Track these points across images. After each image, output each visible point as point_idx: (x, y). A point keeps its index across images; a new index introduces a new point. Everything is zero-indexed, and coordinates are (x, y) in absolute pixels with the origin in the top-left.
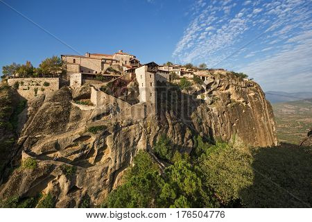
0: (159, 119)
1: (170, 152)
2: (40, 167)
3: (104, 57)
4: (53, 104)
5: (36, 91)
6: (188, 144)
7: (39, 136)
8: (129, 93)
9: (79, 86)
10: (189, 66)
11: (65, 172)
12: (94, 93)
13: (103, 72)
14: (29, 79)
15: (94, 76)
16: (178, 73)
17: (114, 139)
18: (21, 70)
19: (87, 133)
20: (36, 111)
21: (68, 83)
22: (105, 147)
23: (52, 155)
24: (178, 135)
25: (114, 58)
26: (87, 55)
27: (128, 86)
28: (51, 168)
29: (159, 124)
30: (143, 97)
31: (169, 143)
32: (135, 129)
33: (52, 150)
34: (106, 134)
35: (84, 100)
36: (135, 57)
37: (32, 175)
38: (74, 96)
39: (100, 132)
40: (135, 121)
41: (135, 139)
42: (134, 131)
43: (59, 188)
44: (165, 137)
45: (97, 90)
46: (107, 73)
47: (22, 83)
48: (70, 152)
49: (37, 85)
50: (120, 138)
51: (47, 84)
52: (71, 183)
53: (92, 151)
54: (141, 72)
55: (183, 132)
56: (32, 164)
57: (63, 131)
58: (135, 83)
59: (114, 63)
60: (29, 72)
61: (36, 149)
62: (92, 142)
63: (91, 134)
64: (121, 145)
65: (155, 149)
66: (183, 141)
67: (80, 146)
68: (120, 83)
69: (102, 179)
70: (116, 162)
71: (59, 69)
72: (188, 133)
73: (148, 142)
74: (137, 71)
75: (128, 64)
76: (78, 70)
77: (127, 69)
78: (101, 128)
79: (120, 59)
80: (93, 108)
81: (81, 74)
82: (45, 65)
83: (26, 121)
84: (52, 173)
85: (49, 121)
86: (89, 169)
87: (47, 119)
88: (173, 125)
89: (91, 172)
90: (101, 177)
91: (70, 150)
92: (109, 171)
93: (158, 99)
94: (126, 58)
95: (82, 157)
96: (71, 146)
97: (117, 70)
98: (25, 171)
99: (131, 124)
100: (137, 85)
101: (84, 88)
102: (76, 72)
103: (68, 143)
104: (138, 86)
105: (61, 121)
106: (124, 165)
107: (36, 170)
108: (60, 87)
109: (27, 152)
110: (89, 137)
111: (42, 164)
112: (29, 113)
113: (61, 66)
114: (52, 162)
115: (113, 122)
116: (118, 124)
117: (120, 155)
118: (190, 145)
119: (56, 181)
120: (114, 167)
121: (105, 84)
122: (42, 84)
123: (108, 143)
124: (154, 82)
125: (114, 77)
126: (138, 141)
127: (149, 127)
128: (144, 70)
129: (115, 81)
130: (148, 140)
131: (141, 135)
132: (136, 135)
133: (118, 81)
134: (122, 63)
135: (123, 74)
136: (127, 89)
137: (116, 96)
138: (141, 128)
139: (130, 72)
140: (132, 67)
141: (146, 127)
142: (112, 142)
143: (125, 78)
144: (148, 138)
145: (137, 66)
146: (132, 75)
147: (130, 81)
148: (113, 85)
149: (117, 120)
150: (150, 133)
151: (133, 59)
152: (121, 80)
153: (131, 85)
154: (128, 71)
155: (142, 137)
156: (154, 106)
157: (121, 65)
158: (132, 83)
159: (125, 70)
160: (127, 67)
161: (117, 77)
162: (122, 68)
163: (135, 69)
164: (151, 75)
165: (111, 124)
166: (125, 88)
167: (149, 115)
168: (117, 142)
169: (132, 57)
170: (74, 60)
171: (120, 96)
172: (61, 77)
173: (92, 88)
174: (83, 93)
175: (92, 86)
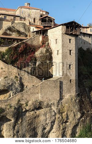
0: (81, 103)
3: (3, 12)
8: (37, 64)
13: (1, 32)
17: (14, 127)
25: (17, 13)
27: (38, 54)
29: (81, 110)
30: (57, 72)
32: (45, 114)
34: (3, 120)
36: (47, 13)
40: (45, 103)
41: (44, 129)
46: (7, 34)
50: (23, 127)
54: (56, 35)
58: (47, 51)
59: (17, 21)
68: (25, 49)
74: (50, 33)
75: (38, 23)
77: (36, 30)
94: (36, 14)
97: (22, 30)
99: (40, 108)
100: (49, 53)
104: (51, 53)
115: (14, 103)
116: (20, 106)
121: (4, 49)
124: (74, 49)
125: (17, 40)
126: (49, 132)
127: (65, 113)
128: (61, 32)
129: (18, 46)
130: (64, 132)
131: (54, 124)
132: (46, 124)
133: (22, 46)
134: (29, 21)
135: (30, 36)
136: (35, 57)
137: (19, 67)
138: (53, 114)
139: (41, 33)
140: (43, 27)
141: (62, 113)
142: (12, 132)
143: (32, 41)
144: (64, 129)
145: (51, 27)
146: (42, 38)
147: (40, 47)
148: (15, 51)
149: (19, 101)
150: (66, 122)
151: (45, 16)
152: (26, 44)
153: (41, 53)
154: (37, 32)
155: (55, 126)
156: (74, 83)
157: (27, 23)
158: (43, 50)
159: (33, 30)
160: (36, 27)
161: (21, 40)
162: (28, 28)
163: (47, 30)
164: (70, 40)
165: (11, 107)
166: (32, 57)
167: (67, 96)
168: (18, 132)
169: (44, 13)
171: (25, 67)
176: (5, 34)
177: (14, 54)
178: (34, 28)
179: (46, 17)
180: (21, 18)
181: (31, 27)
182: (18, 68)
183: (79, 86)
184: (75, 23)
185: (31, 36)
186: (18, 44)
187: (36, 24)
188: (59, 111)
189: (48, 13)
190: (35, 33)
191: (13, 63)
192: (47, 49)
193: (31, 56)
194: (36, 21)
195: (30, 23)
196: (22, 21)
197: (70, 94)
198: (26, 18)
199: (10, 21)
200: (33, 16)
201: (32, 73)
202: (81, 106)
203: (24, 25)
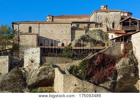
8: (119, 77)
9: (36, 67)
12: (59, 78)
13: (74, 43)
15: (59, 51)
21: (21, 63)
25: (92, 19)
26: (48, 19)
27: (118, 65)
38: (30, 82)
45: (63, 72)
46: (80, 45)
58: (131, 61)
68: (103, 61)
71: (9, 43)
75: (118, 27)
76: (35, 43)
77: (115, 36)
79: (104, 19)
81: (39, 49)
94: (115, 16)
97: (98, 38)
101: (44, 70)
102: (32, 46)
104: (136, 64)
108: (10, 68)
113: (11, 38)
121: (77, 63)
125: (93, 51)
129: (93, 57)
133: (99, 58)
134: (107, 26)
135: (108, 45)
136: (115, 70)
137: (96, 82)
139: (122, 40)
140: (124, 32)
143: (111, 51)
145: (135, 30)
146: (124, 46)
147: (122, 57)
148: (90, 64)
151: (127, 18)
152: (104, 55)
153: (124, 64)
154: (117, 39)
157: (104, 29)
158: (126, 60)
159: (112, 37)
160: (115, 33)
161: (97, 50)
162: (106, 35)
163: (130, 36)
166: (112, 69)
169: (126, 15)
170: (30, 28)
171: (103, 82)
172: (12, 55)
173: (56, 70)
174: (43, 77)
175: (56, 66)
176: (78, 44)
177: (89, 67)
178: (113, 34)
179: (128, 20)
180: (97, 24)
181: (109, 33)
182: (95, 84)
185: (110, 45)
186: (94, 56)
187: (115, 29)
189: (131, 14)
190: (115, 40)
191: (88, 78)
192: (131, 59)
193: (110, 68)
194: (116, 25)
195: (108, 29)
196: (97, 27)
198: (103, 24)
199: (83, 30)
200: (111, 20)
201: (112, 89)
203: (101, 32)
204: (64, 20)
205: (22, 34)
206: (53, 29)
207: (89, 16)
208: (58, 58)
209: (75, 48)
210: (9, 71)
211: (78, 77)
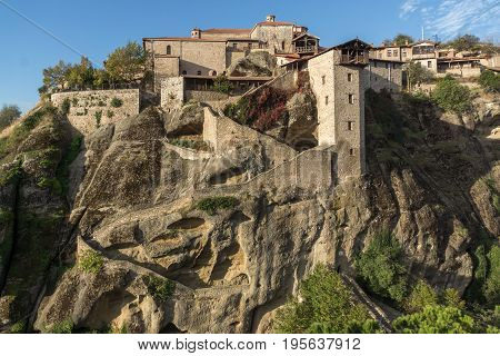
0: (371, 191)
1: (402, 281)
2: (108, 273)
3: (231, 36)
4: (128, 144)
5: (98, 116)
6: (458, 265)
7: (106, 209)
8: (291, 121)
9: (178, 106)
10: (466, 43)
11: (152, 290)
12: (210, 122)
13: (229, 71)
14: (87, 92)
15: (210, 82)
16: (429, 64)
17: (255, 231)
18: (73, 76)
19: (196, 213)
20: (100, 158)
21: (157, 100)
22: (234, 247)
23: (127, 252)
24: (425, 237)
25: (254, 36)
26: (194, 35)
27: (291, 104)
28: (127, 277)
29: (371, 204)
30: (326, 135)
31: (398, 257)
32: (306, 211)
33: (128, 240)
34: (237, 217)
35: (189, 138)
36: (305, 29)
37: (95, 287)
38: (169, 130)
39: (224, 213)
40: (306, 192)
41: (305, 235)
42: (303, 217)
43: (142, 322)
44: (387, 240)
45: (216, 114)
46: (238, 74)
47: (75, 101)
48: (161, 250)
49: (101, 104)
50: (270, 230)
51: (118, 103)
52: (164, 315)
53: (207, 253)
54: (322, 68)
55: (442, 232)
56: (95, 265)
57: (148, 204)
58: (308, 98)
59: (255, 49)
60: (87, 80)
61: (101, 236)
62: (205, 233)
63: (205, 215)
64: (270, 246)
65: (358, 269)
66: (440, 255)
67: (180, 240)
68: (270, 97)
69: (228, 321)
70: (258, 285)
71: (139, 70)
72: (459, 235)
73: (339, 248)
74: (313, 65)
75: (290, 49)
76: (176, 70)
77: (286, 62)
78: (225, 203)
79: (269, 36)
80: (207, 155)
81: (181, 79)
82: (114, 62)
83: (83, 177)
84: (130, 289)
85: (122, 181)
86: (200, 293)
87: (118, 176)
88: (412, 209)
89: (202, 299)
90: (226, 314)
91: (161, 246)
92: (242, 304)
93: (368, 138)
94: (285, 32)
95: (186, 263)
96: (163, 237)
97: (263, 64)
98: (83, 276)
99: (295, 200)
100: (311, 101)
101: (190, 109)
102: (173, 75)
103: (158, 230)
104: (314, 102)
105: (144, 182)
106: (277, 296)
107: (102, 278)
108: (142, 108)
109: (87, 238)
110: (199, 221)
111: (112, 267)
112: (87, 163)
113: (142, 61)
114: (129, 266)
116: (264, 195)
117: (269, 271)
118: (466, 272)
119: (136, 305)
120: (255, 297)
121: (235, 100)
122: (108, 102)
123: (240, 239)
124: (357, 91)
125: (255, 83)
126: (313, 241)
127: (342, 209)
128: (332, 63)
130: (341, 242)
131: (322, 228)
132: (308, 227)
133: (264, 93)
134: (274, 46)
135: (276, 74)
136: (287, 111)
137: (261, 128)
138: (320, 210)
139: (295, 67)
140: (298, 56)
141: (336, 210)
142: (251, 237)
143: (281, 83)
144: (340, 238)
145: (312, 54)
146: (298, 76)
147: (295, 92)
148: (252, 101)
149: (262, 187)
150: (344, 225)
151: (301, 36)
152: (271, 89)
153: (297, 102)
154: (289, 66)
155: (324, 232)
156: (357, 154)
157: (272, 52)
158: (300, 97)
159: (282, 63)
160: (286, 57)
161: (262, 82)
162: (273, 60)
163: (306, 61)
164: (349, 75)
165: (249, 196)
166: (282, 110)
167: (344, 180)
168: (261, 238)
169: (300, 30)
170: (169, 47)
171: (269, 129)
172: (144, 87)
173: (206, 109)
174: (188, 120)
175: (206, 105)
176: (235, 73)
177: (251, 107)
178: (284, 59)
179: (302, 38)
180: (261, 43)
181: (277, 57)
182: (259, 130)
183: (367, 161)
184: (359, 43)
185: (279, 74)
186: (258, 90)
187: (286, 51)
188: (331, 206)
189: (307, 29)
190: (285, 67)
191: (249, 122)
192: (307, 95)
193: (279, 108)
194: (286, 46)
195: (276, 50)
196: (262, 48)
197: (351, 175)
198: (269, 43)
199: (242, 51)
200: (280, 38)
201: (282, 139)
202: (371, 198)
203: (266, 56)
204: (215, 36)
205: (158, 56)
206: (201, 50)
207: (249, 31)
208: (208, 93)
209: (230, 78)
210: (140, 111)
211: (236, 120)
